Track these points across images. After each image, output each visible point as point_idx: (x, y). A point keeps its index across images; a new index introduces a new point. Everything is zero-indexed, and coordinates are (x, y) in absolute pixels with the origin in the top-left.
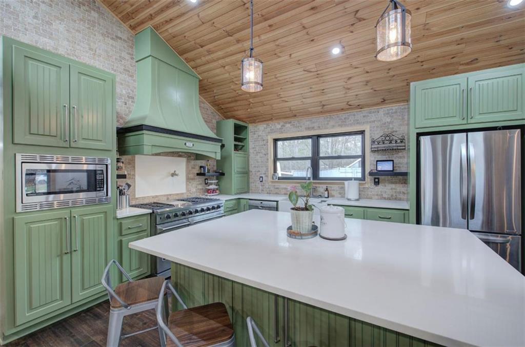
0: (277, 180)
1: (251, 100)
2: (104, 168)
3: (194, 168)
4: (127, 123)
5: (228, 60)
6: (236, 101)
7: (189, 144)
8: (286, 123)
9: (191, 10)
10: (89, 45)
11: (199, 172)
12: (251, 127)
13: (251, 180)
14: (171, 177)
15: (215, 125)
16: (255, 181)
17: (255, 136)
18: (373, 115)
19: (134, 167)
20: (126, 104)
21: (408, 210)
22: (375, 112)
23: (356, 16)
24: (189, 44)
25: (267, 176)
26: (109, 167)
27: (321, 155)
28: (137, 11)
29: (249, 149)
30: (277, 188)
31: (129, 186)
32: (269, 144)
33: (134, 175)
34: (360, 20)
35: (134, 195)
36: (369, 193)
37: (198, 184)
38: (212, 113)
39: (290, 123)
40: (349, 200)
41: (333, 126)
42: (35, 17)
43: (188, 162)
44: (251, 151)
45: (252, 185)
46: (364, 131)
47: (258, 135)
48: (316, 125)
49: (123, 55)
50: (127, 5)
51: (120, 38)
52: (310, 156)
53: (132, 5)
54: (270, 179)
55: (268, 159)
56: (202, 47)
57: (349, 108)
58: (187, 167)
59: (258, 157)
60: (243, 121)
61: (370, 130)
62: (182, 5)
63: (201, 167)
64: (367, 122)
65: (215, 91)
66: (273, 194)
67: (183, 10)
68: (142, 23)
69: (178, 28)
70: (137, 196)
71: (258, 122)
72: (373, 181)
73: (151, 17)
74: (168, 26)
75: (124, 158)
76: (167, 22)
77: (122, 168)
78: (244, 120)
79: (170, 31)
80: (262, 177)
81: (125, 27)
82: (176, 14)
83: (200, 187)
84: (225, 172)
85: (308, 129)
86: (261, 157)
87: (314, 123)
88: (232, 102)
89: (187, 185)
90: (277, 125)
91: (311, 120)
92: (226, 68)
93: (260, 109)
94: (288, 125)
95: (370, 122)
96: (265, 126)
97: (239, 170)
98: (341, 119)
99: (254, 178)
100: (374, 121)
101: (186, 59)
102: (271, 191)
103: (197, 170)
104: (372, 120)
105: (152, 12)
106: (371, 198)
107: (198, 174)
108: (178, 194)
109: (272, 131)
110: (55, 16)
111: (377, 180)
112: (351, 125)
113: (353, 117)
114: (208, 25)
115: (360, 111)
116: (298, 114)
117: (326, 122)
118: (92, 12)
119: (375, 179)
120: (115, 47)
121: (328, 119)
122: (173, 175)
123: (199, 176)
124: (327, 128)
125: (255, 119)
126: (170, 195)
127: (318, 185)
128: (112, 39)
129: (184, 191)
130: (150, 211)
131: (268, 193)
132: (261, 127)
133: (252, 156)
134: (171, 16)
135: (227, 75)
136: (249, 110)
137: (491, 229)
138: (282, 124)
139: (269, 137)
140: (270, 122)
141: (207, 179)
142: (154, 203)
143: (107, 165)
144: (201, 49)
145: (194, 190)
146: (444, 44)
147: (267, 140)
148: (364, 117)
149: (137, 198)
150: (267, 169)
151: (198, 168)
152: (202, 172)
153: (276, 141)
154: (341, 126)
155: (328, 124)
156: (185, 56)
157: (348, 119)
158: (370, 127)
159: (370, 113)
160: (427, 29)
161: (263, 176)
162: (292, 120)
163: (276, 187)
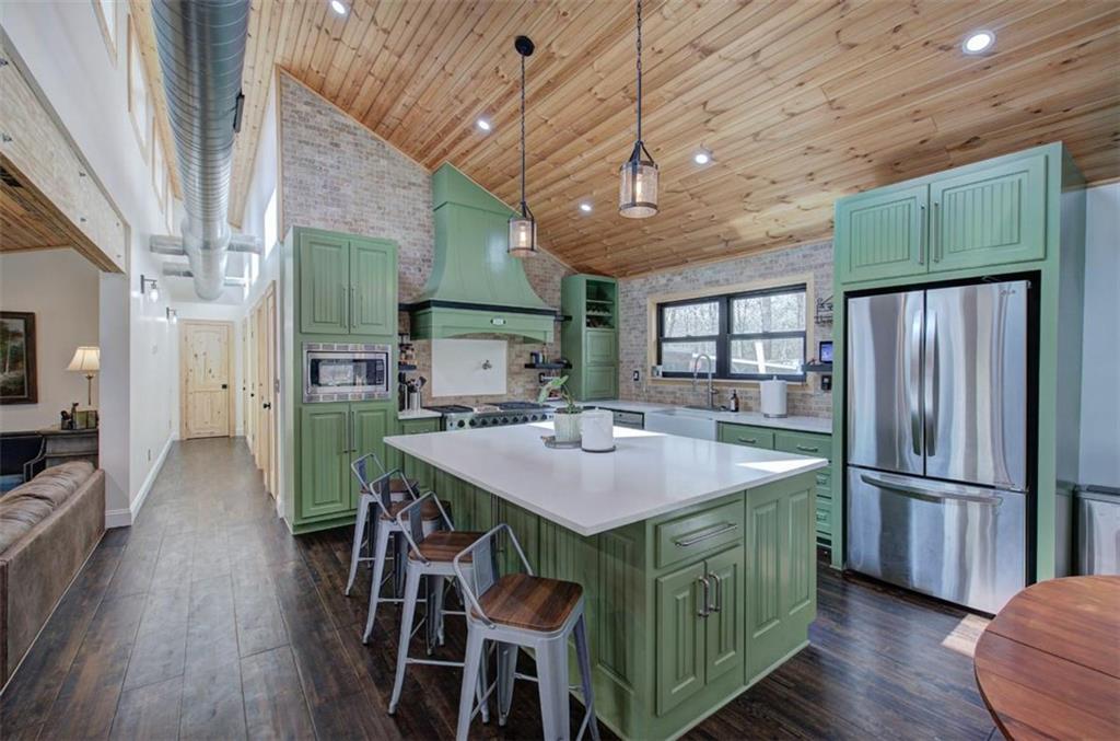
0: (660, 377)
1: (604, 241)
2: (384, 357)
3: (520, 356)
4: (420, 296)
5: (551, 190)
6: (584, 244)
7: (498, 322)
8: (674, 275)
9: (487, 137)
10: (377, 203)
11: (528, 362)
12: (621, 283)
13: (621, 378)
14: (482, 370)
15: (559, 285)
16: (627, 378)
17: (628, 300)
18: (821, 251)
19: (430, 355)
20: (420, 270)
21: (830, 435)
22: (825, 246)
23: (707, 109)
24: (495, 177)
25: (645, 371)
26: (390, 355)
27: (736, 332)
28: (429, 148)
29: (618, 321)
30: (661, 392)
31: (423, 381)
32: (648, 313)
33: (430, 367)
34: (716, 113)
35: (430, 394)
36: (814, 406)
37: (527, 382)
38: (554, 265)
39: (680, 274)
40: (766, 416)
41: (751, 278)
42: (325, 186)
43: (510, 346)
44: (622, 326)
45: (622, 387)
46: (805, 284)
47: (634, 296)
48: (721, 277)
49: (417, 207)
50: (418, 144)
51: (414, 184)
52: (717, 333)
53: (422, 143)
54: (649, 377)
55: (646, 341)
56: (513, 177)
57: (774, 243)
58: (509, 356)
59: (631, 337)
60: (605, 275)
61: (816, 283)
62: (474, 134)
63: (532, 354)
64: (811, 267)
65: (549, 232)
66: (654, 402)
67: (478, 139)
68: (437, 159)
69: (478, 160)
70: (434, 396)
71: (631, 274)
72: (820, 382)
73: (445, 152)
74: (466, 159)
75: (417, 344)
76: (463, 154)
77: (411, 357)
78: (607, 272)
79: (470, 164)
80: (637, 372)
81: (420, 167)
82: (470, 145)
83: (531, 386)
84: (572, 362)
85: (709, 283)
86: (636, 337)
87: (719, 272)
88: (577, 247)
89: (508, 383)
90: (659, 278)
91: (713, 268)
92: (553, 200)
93: (624, 253)
94: (678, 279)
95: (816, 268)
96: (642, 281)
97: (596, 359)
98: (765, 264)
99: (625, 372)
100: (822, 265)
101: (498, 195)
102: (651, 397)
103: (526, 359)
104: (820, 262)
105: (445, 147)
106: (817, 416)
107: (527, 366)
108: (492, 396)
109: (653, 291)
110: (343, 179)
111: (826, 380)
112: (782, 274)
113: (785, 258)
114: (511, 150)
115: (796, 247)
116: (689, 259)
117: (738, 272)
118: (381, 160)
119: (823, 377)
120: (408, 198)
121: (743, 264)
122: (486, 366)
123: (528, 370)
124: (741, 282)
125: (625, 270)
126: (482, 396)
127: (724, 388)
128: (404, 188)
129: (503, 391)
130: (439, 414)
131: (645, 401)
132: (637, 282)
133: (623, 335)
134: (467, 148)
135: (557, 210)
136: (609, 257)
137: (975, 477)
138: (668, 276)
139: (648, 300)
140: (649, 273)
141: (544, 375)
142: (455, 406)
143: (387, 354)
144: (513, 181)
145: (521, 390)
146: (884, 125)
147: (646, 306)
148: (804, 256)
149: (435, 398)
150: (646, 357)
151: (527, 356)
152: (534, 362)
153: (661, 307)
154: (763, 276)
155: (741, 273)
156: (497, 190)
157: (776, 262)
158: (816, 277)
159: (816, 248)
160: (838, 108)
161: (639, 369)
162: (682, 268)
163: (659, 389)
